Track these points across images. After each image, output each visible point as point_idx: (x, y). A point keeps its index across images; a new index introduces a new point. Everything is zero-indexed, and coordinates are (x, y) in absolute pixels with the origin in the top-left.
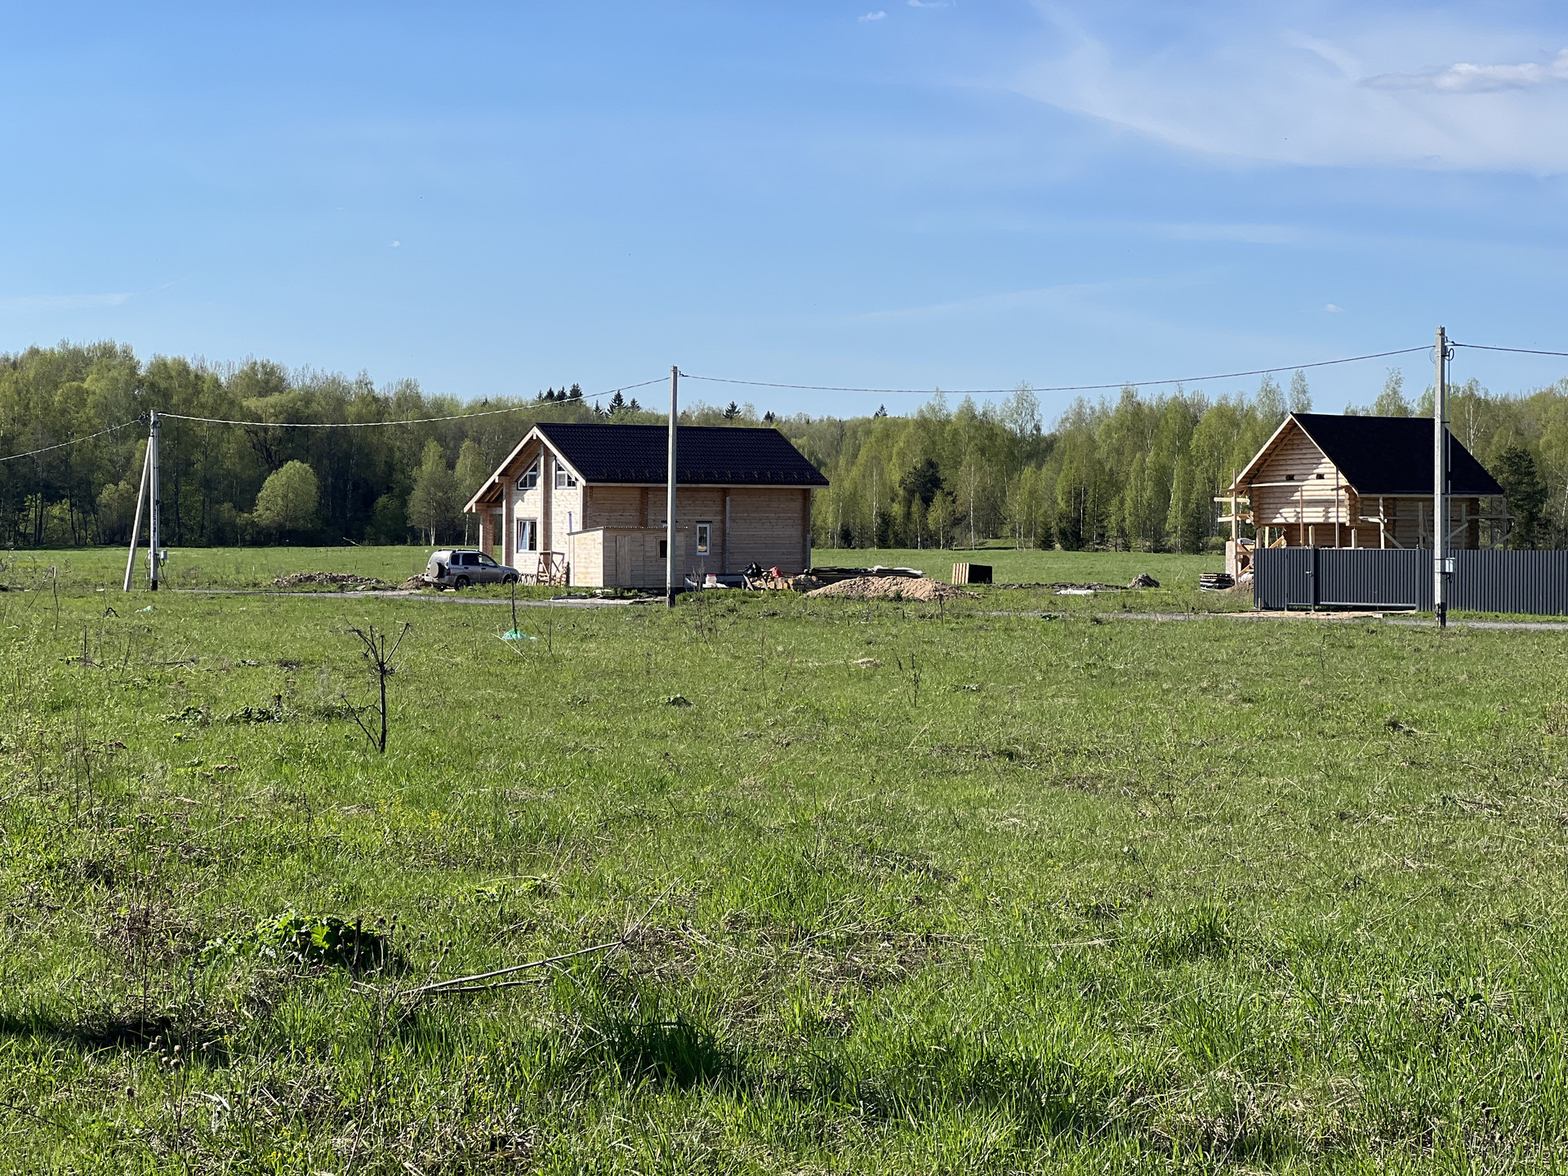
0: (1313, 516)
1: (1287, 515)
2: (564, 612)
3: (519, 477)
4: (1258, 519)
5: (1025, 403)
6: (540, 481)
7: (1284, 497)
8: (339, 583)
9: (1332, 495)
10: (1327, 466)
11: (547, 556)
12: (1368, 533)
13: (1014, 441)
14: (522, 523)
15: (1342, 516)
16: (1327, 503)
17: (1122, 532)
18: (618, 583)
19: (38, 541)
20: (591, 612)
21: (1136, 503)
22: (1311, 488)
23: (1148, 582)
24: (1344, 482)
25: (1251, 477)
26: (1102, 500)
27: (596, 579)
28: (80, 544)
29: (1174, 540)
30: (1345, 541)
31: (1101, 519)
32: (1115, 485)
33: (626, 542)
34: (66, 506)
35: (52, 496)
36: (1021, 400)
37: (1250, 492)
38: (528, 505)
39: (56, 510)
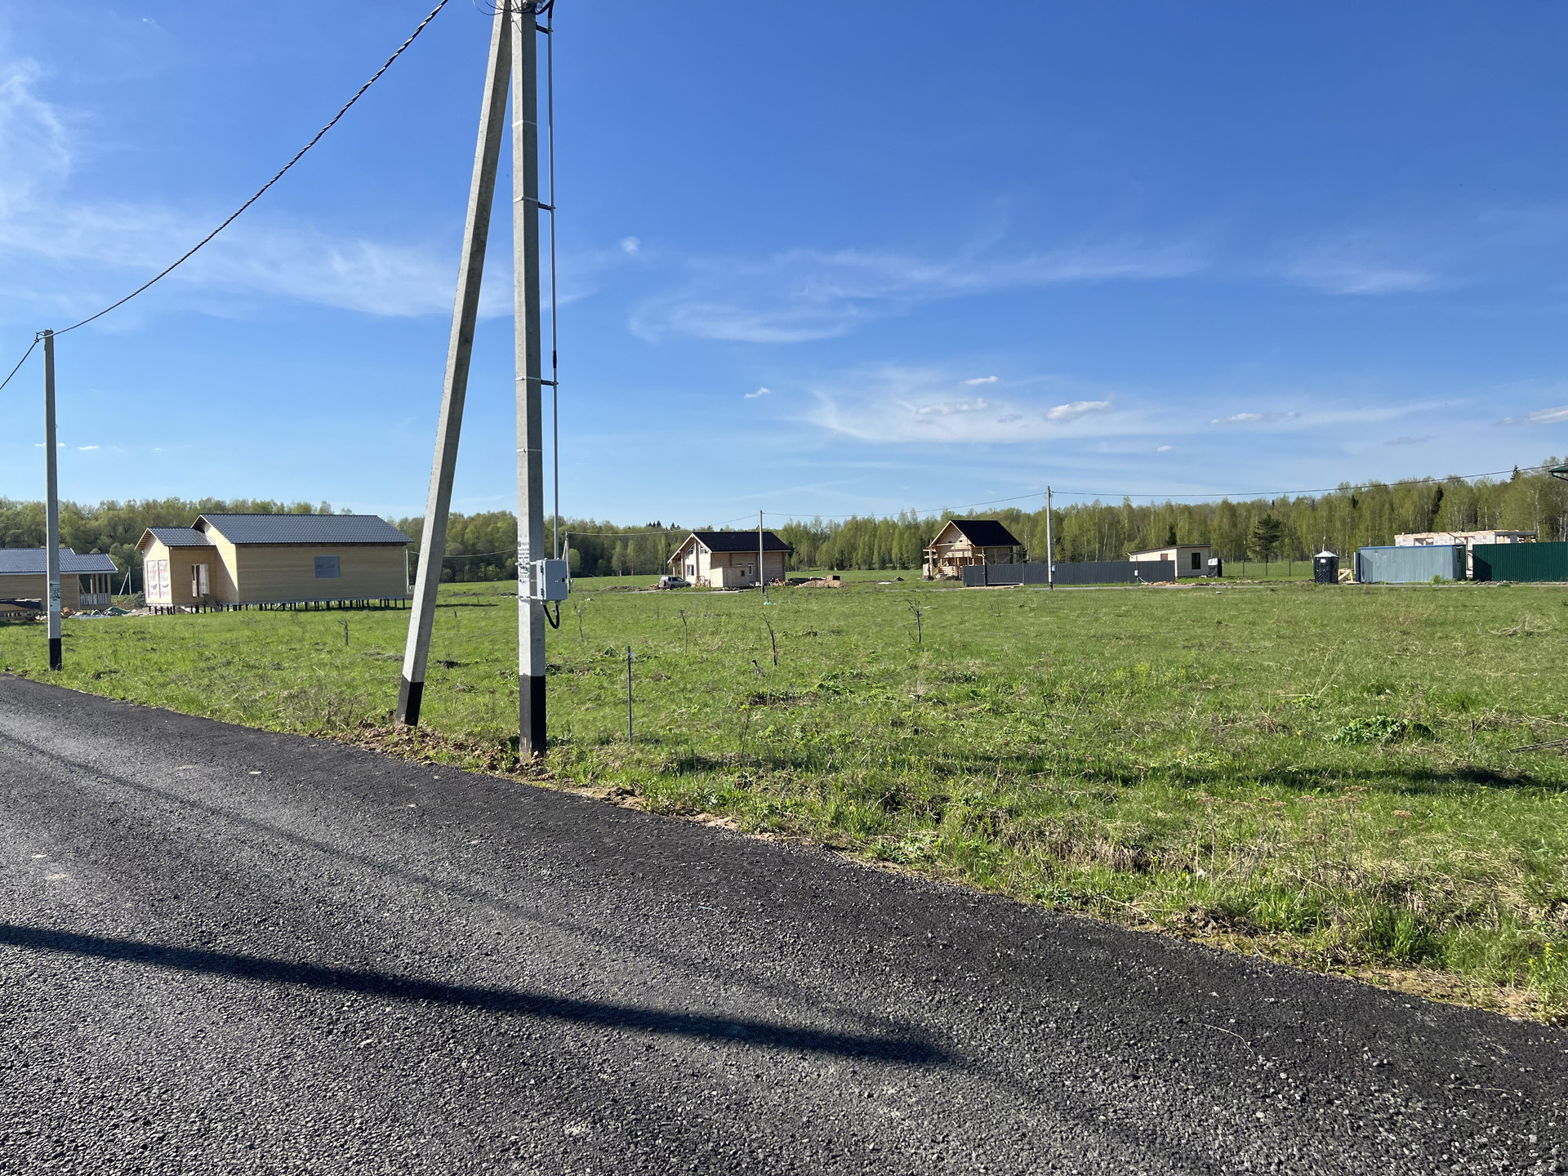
0: (959, 555)
1: (949, 555)
2: (713, 595)
3: (687, 551)
4: (939, 556)
5: (818, 522)
6: (695, 552)
7: (948, 549)
8: (629, 589)
9: (966, 547)
10: (964, 537)
11: (698, 577)
12: (978, 560)
13: (815, 534)
14: (688, 567)
15: (969, 554)
16: (963, 550)
17: (857, 564)
18: (729, 585)
19: (486, 579)
20: (721, 595)
21: (863, 554)
22: (958, 545)
23: (900, 579)
24: (970, 543)
25: (936, 543)
26: (850, 553)
27: (720, 584)
28: (499, 579)
29: (876, 566)
30: (971, 563)
31: (850, 559)
32: (854, 548)
33: (730, 571)
34: (494, 566)
35: (488, 564)
36: (816, 521)
37: (937, 548)
38: (691, 560)
39: (490, 568)
